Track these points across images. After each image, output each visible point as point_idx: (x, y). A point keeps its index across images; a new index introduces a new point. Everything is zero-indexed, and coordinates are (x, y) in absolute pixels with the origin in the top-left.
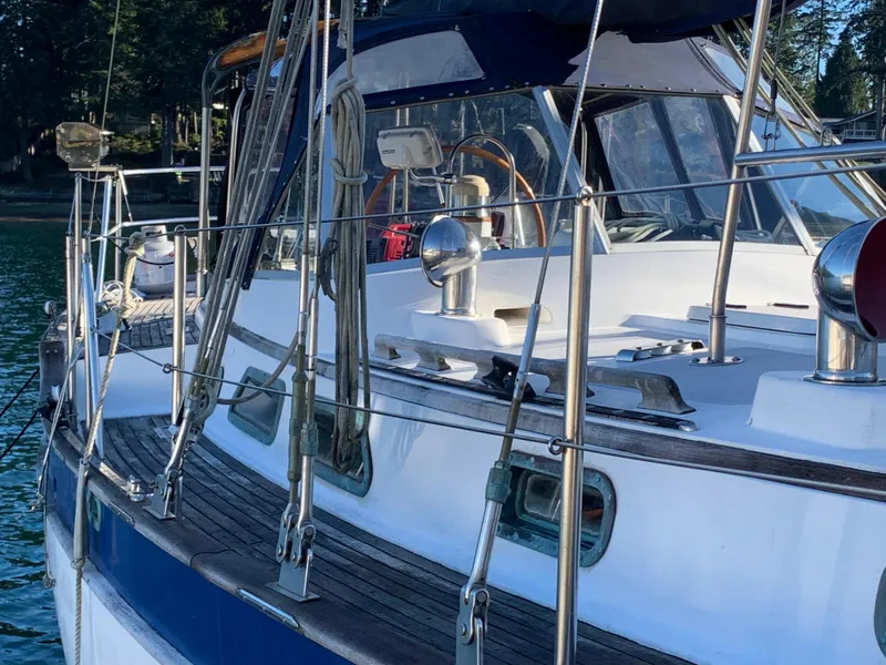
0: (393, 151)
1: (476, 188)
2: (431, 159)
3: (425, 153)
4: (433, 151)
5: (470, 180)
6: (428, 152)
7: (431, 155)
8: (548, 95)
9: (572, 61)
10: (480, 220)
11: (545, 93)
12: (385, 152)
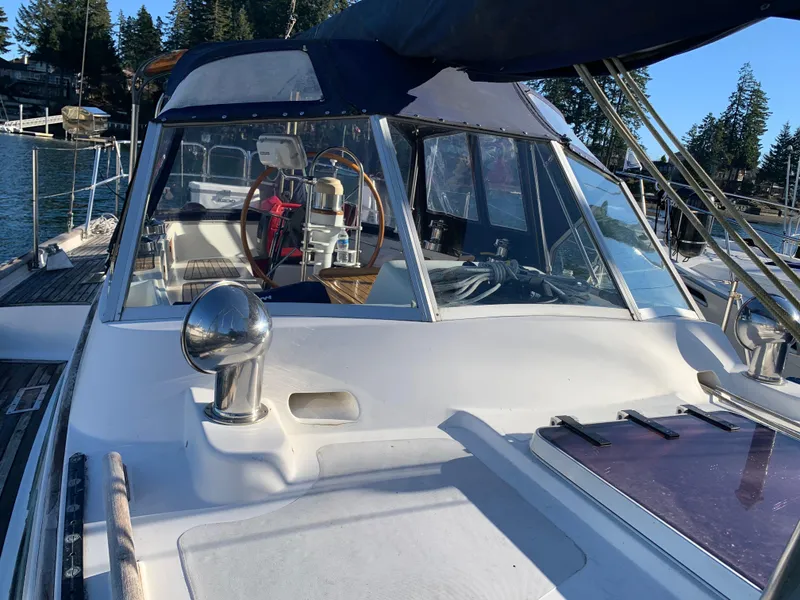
0: (268, 153)
1: (333, 189)
2: (297, 163)
3: (292, 158)
4: (299, 156)
5: (329, 181)
6: (294, 157)
7: (298, 160)
8: (384, 122)
9: (411, 92)
10: (335, 213)
11: (381, 121)
12: (263, 153)
